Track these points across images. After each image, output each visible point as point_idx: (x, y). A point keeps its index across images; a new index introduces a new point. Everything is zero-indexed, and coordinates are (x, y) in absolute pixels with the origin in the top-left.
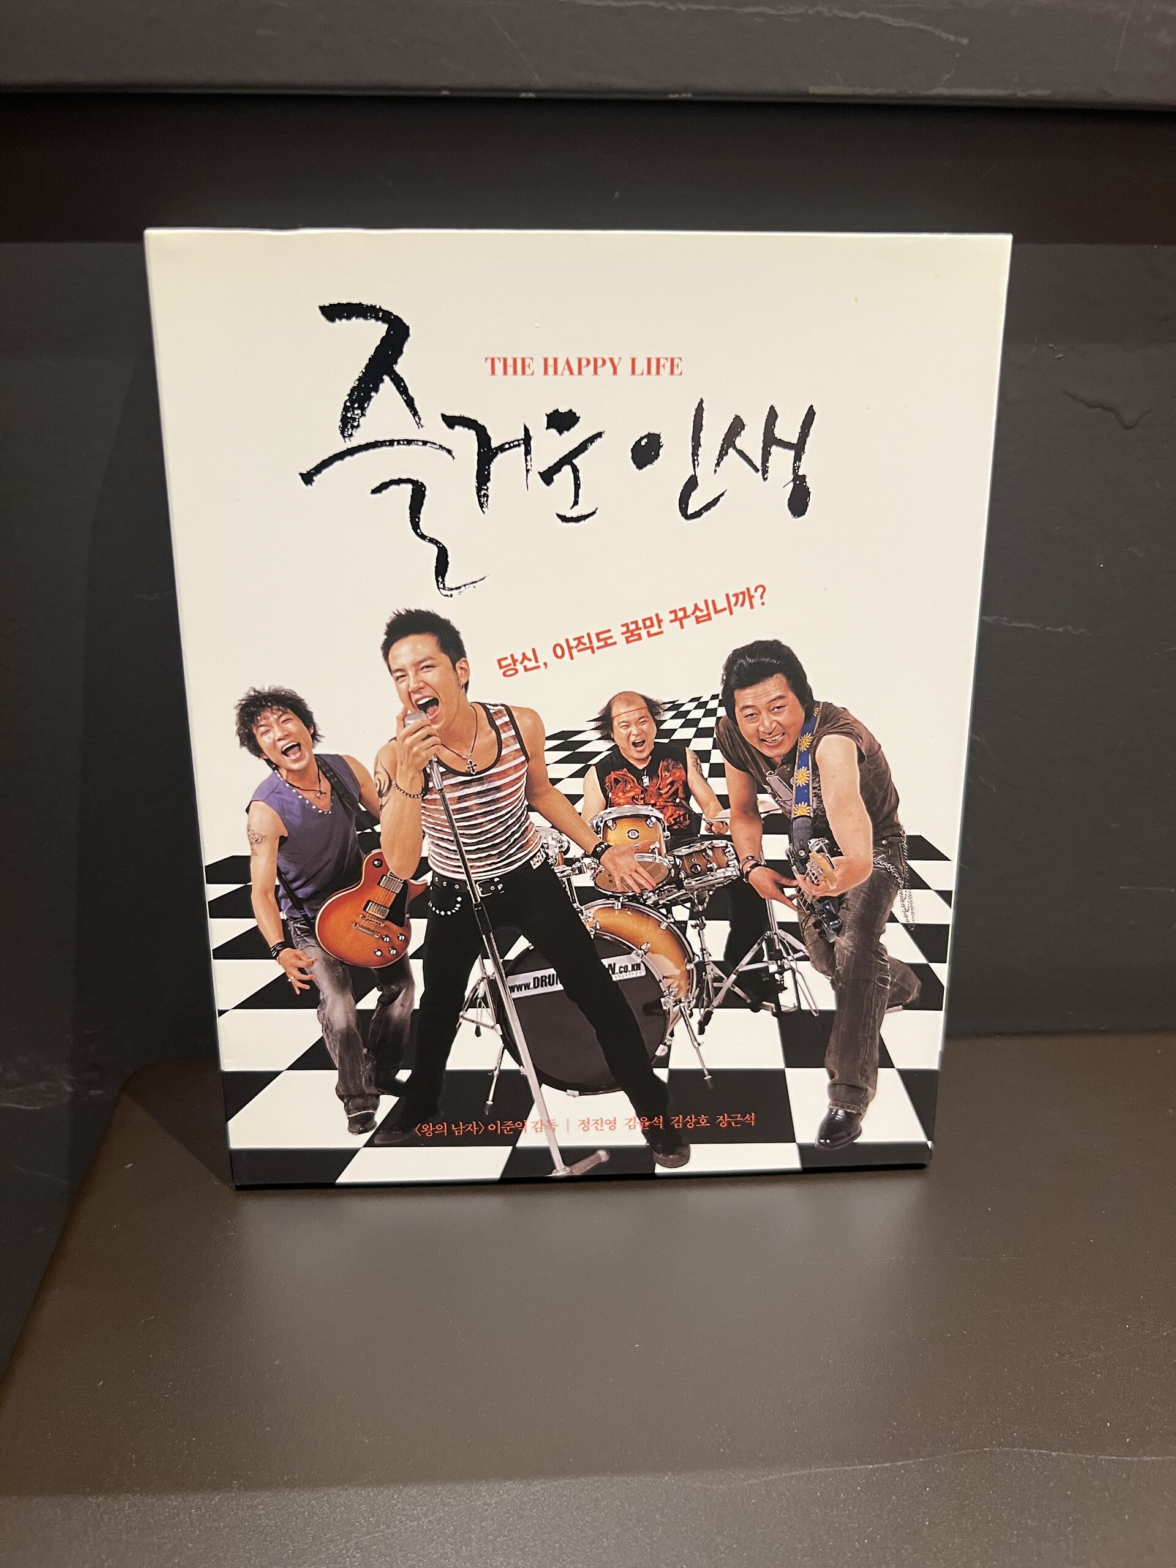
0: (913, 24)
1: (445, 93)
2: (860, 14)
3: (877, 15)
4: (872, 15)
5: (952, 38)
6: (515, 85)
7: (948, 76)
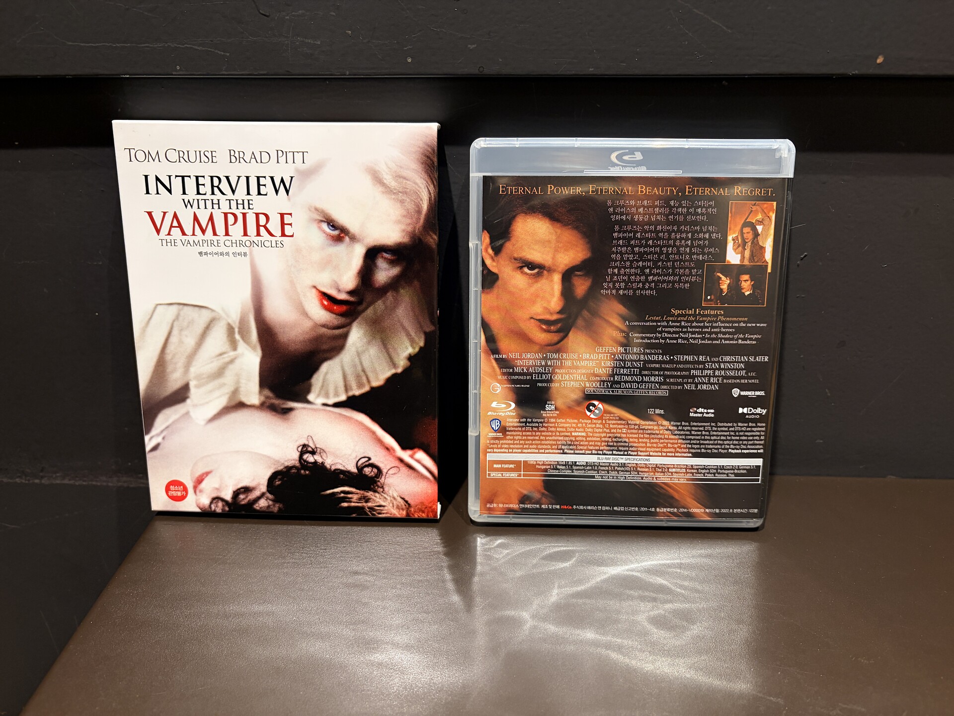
0: (206, 49)
1: (39, 77)
2: (185, 45)
3: (191, 46)
4: (189, 46)
5: (222, 53)
6: (63, 74)
7: (225, 67)
